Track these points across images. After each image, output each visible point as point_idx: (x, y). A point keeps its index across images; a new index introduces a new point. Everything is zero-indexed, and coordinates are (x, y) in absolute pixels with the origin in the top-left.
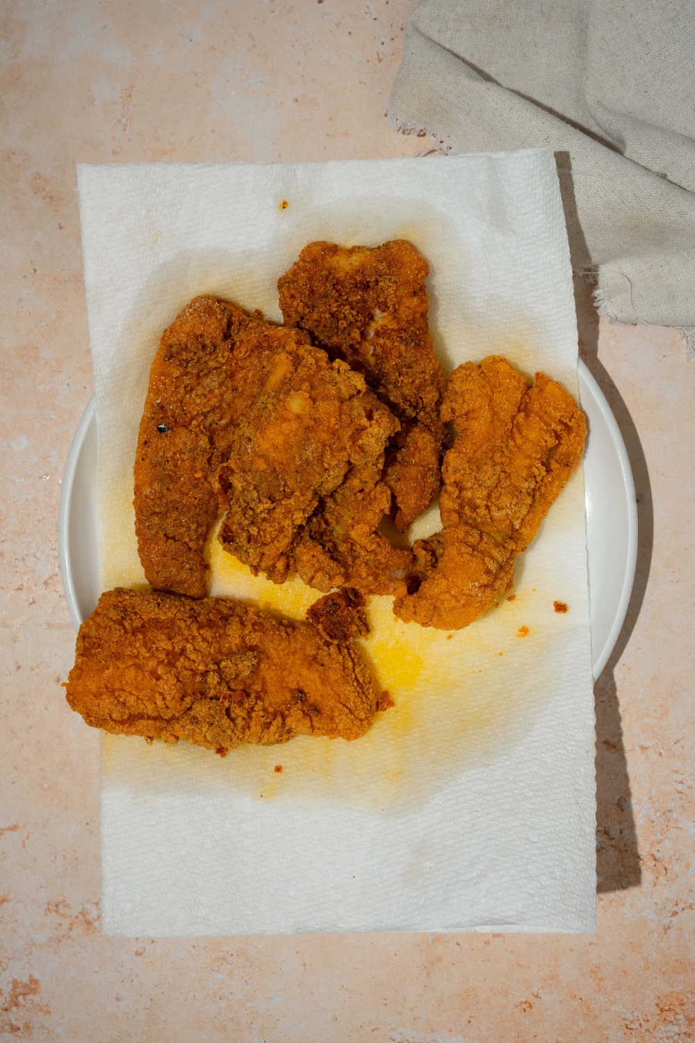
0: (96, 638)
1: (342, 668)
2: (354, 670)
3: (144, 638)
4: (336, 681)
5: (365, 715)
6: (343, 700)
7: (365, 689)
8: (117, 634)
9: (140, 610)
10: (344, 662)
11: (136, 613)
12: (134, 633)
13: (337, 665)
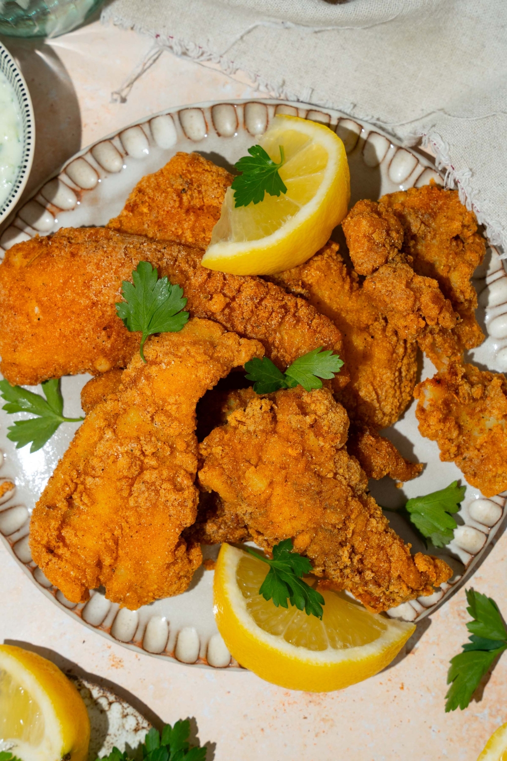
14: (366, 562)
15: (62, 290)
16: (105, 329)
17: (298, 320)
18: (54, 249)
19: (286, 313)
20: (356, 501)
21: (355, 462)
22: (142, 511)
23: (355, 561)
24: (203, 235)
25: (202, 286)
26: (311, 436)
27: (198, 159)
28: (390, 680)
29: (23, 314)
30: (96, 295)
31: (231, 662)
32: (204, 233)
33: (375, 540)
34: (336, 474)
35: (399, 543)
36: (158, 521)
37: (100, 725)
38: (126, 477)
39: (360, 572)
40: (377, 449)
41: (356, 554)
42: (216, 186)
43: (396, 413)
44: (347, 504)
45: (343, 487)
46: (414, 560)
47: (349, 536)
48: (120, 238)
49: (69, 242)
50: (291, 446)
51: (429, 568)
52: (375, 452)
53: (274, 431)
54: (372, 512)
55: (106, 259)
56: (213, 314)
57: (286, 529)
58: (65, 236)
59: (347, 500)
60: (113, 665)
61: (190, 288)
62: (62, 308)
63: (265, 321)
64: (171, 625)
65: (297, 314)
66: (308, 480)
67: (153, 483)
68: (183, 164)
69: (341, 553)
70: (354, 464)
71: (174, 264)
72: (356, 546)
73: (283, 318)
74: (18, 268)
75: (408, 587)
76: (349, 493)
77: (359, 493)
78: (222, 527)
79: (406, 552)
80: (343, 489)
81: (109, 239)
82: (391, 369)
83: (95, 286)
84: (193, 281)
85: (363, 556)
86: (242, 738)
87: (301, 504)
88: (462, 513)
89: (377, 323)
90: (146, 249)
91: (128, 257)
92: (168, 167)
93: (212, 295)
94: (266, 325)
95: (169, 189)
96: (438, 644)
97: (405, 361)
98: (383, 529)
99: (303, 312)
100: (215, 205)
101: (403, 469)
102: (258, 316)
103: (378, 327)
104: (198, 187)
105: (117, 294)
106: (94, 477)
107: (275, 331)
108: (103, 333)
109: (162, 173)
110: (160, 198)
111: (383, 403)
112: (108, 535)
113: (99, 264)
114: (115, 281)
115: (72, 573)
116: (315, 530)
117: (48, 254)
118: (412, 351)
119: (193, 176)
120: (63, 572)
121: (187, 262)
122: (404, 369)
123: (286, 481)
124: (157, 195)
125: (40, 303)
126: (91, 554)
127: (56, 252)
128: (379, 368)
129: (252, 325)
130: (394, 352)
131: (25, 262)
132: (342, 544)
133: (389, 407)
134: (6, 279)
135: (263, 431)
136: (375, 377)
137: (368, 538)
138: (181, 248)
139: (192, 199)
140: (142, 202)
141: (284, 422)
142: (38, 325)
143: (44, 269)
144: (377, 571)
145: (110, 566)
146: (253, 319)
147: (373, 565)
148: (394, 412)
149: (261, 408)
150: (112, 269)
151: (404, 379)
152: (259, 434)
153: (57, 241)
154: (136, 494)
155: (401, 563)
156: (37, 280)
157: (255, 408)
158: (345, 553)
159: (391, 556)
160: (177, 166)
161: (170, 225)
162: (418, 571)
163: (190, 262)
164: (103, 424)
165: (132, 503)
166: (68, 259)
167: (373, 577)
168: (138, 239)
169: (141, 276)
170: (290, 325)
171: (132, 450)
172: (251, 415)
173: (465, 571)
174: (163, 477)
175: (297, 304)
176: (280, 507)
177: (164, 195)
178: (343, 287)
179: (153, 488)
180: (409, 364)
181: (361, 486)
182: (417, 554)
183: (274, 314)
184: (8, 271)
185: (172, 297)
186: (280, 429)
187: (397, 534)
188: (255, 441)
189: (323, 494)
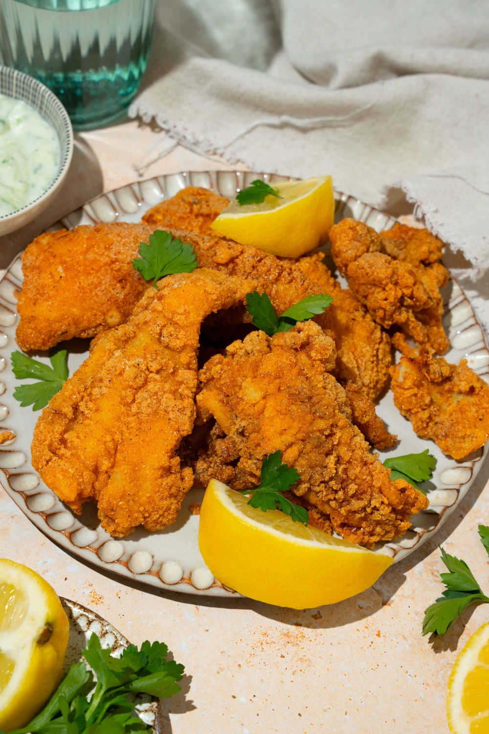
8: (183, 211)
14: (350, 474)
16: (120, 281)
17: (293, 279)
22: (144, 417)
23: (340, 470)
28: (366, 627)
29: (47, 272)
30: (115, 254)
31: (214, 583)
36: (157, 427)
37: (77, 645)
38: (131, 387)
39: (344, 487)
41: (340, 464)
44: (335, 414)
45: (331, 397)
47: (336, 444)
57: (275, 444)
60: (93, 601)
63: (264, 275)
64: (155, 558)
67: (156, 393)
69: (327, 462)
72: (341, 454)
75: (389, 503)
78: (212, 465)
80: (331, 399)
83: (115, 248)
84: (202, 246)
85: (347, 465)
86: (218, 673)
88: (434, 481)
94: (264, 278)
96: (413, 598)
102: (257, 270)
104: (207, 203)
105: (134, 253)
106: (101, 387)
107: (272, 283)
108: (119, 285)
110: (173, 208)
112: (108, 438)
114: (134, 244)
115: (70, 470)
119: (202, 197)
120: (62, 469)
122: (380, 353)
123: (279, 390)
124: (171, 207)
125: (63, 263)
126: (91, 455)
130: (372, 334)
132: (328, 454)
133: (368, 378)
135: (260, 351)
137: (353, 451)
139: (201, 209)
143: (70, 240)
144: (360, 484)
145: (106, 472)
146: (253, 272)
147: (356, 476)
151: (380, 362)
154: (139, 400)
155: (383, 474)
156: (62, 248)
158: (331, 461)
159: (373, 471)
164: (113, 347)
165: (134, 409)
167: (356, 490)
169: (157, 238)
171: (138, 365)
173: (438, 521)
174: (165, 389)
176: (271, 419)
177: (177, 206)
179: (155, 397)
183: (272, 270)
189: (313, 399)
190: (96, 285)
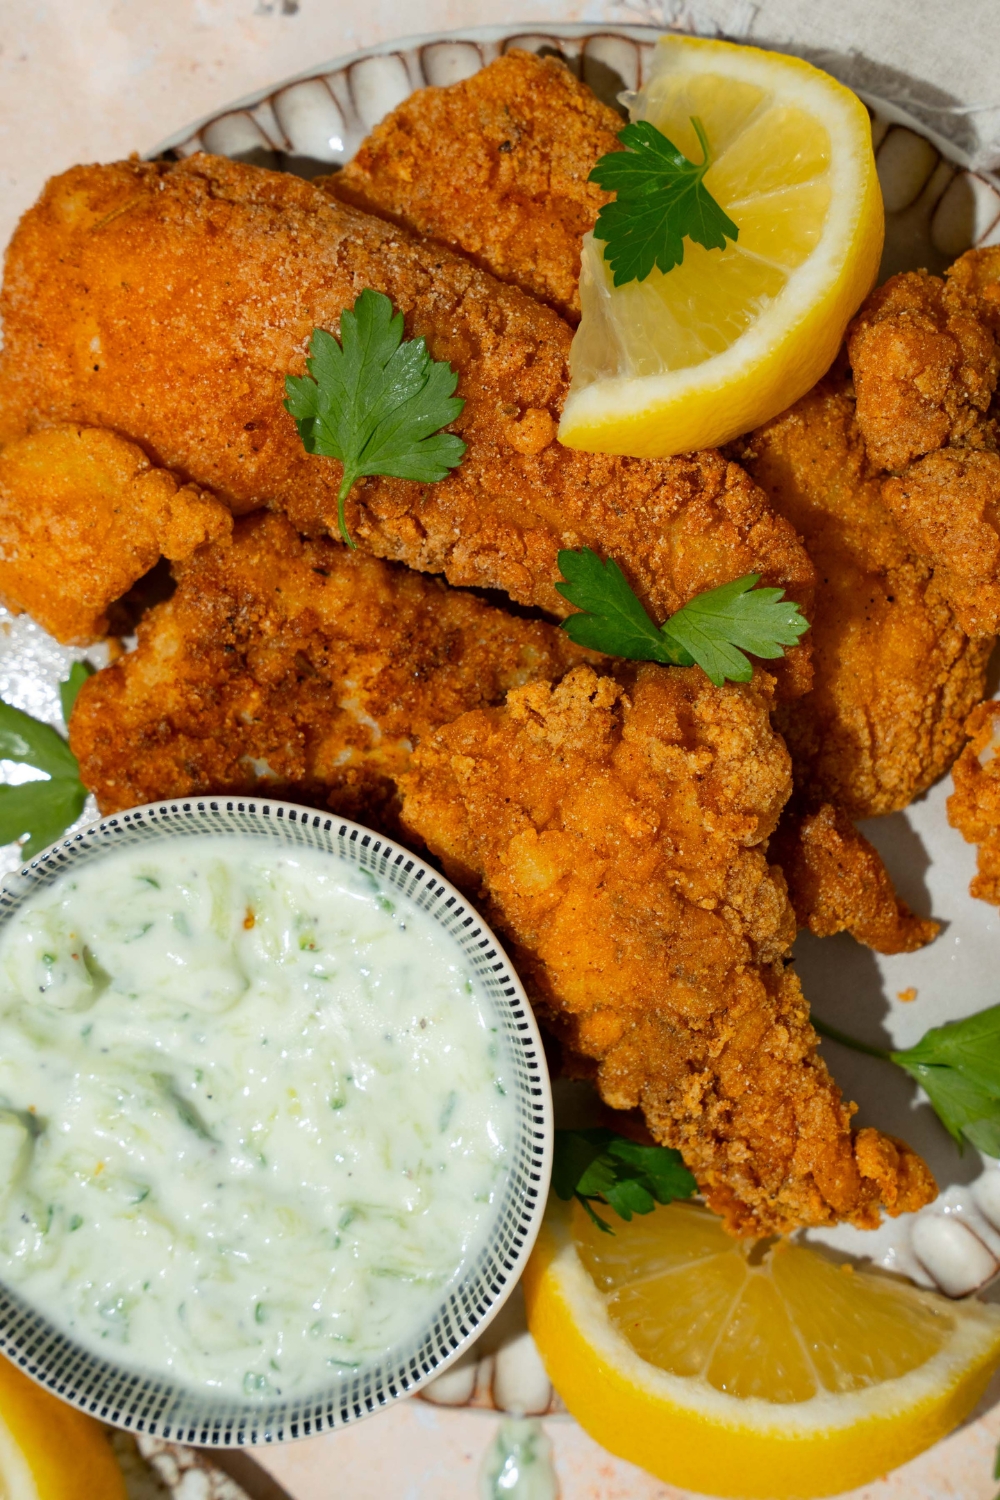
0: (420, 146)
1: (929, 636)
2: (952, 666)
3: (519, 228)
4: (895, 658)
5: (896, 781)
6: (877, 710)
7: (939, 726)
8: (469, 171)
9: (560, 158)
10: (944, 631)
11: (545, 158)
12: (505, 199)
13: (925, 625)
14: (738, 1122)
15: (166, 310)
16: (249, 427)
17: (720, 517)
18: (167, 202)
19: (693, 492)
20: (752, 978)
21: (777, 886)
23: (714, 1112)
24: (531, 266)
25: (505, 383)
26: (691, 800)
27: (558, 76)
29: (58, 348)
30: (245, 342)
32: (535, 261)
33: (773, 1077)
34: (722, 903)
35: (829, 1097)
39: (720, 1139)
40: (840, 866)
41: (720, 1097)
42: (588, 151)
43: (909, 789)
44: (730, 979)
45: (731, 939)
46: (853, 1144)
47: (713, 1054)
48: (336, 215)
49: (210, 194)
50: (635, 809)
51: (886, 1173)
52: (833, 872)
53: (608, 762)
54: (785, 1010)
55: (290, 257)
56: (517, 455)
58: (202, 176)
59: (731, 970)
61: (476, 379)
62: (155, 353)
63: (639, 501)
65: (719, 503)
66: (650, 901)
68: (520, 80)
69: (685, 1086)
70: (773, 889)
71: (453, 310)
72: (726, 1078)
73: (683, 504)
74: (70, 230)
75: (824, 1204)
76: (740, 955)
77: (767, 959)
79: (840, 1124)
80: (729, 945)
81: (309, 210)
82: (919, 684)
83: (249, 318)
84: (488, 363)
85: (735, 1104)
87: (619, 948)
89: (907, 567)
90: (393, 257)
91: (345, 267)
92: (480, 80)
93: (524, 408)
94: (638, 513)
95: (471, 136)
97: (959, 672)
98: (800, 1056)
99: (737, 498)
100: (575, 197)
101: (887, 927)
102: (624, 485)
103: (908, 576)
104: (544, 144)
105: (297, 349)
107: (657, 532)
108: (244, 436)
109: (465, 91)
110: (445, 149)
111: (883, 762)
113: (270, 267)
114: (300, 318)
116: (639, 1016)
117: (150, 213)
118: (981, 649)
119: (537, 114)
121: (486, 314)
122: (950, 691)
123: (601, 885)
124: (440, 142)
125: (106, 330)
127: (172, 214)
128: (890, 675)
129: (604, 505)
130: (935, 645)
131: (91, 219)
132: (693, 1067)
133: (894, 773)
134: (35, 252)
135: (580, 754)
136: (876, 696)
137: (759, 1070)
138: (479, 275)
139: (522, 172)
140: (401, 153)
141: (636, 745)
142: (93, 383)
143: (134, 247)
144: (760, 1149)
146: (610, 490)
147: (754, 1133)
148: (903, 787)
149: (592, 698)
150: (299, 286)
151: (945, 714)
152: (569, 757)
153: (181, 185)
155: (822, 1146)
156: (109, 270)
157: (578, 692)
158: (693, 1090)
159: (804, 1124)
160: (505, 81)
161: (456, 223)
162: (858, 1172)
163: (490, 316)
166: (198, 236)
167: (746, 1160)
168: (379, 227)
169: (361, 327)
170: (697, 524)
172: (563, 706)
175: (724, 476)
176: (570, 935)
177: (457, 146)
178: (843, 462)
180: (965, 681)
181: (775, 945)
182: (864, 1132)
183: (663, 490)
184: (42, 233)
185: (426, 393)
186: (622, 757)
187: (831, 1074)
188: (554, 772)
189: (679, 943)
190: (184, 420)
